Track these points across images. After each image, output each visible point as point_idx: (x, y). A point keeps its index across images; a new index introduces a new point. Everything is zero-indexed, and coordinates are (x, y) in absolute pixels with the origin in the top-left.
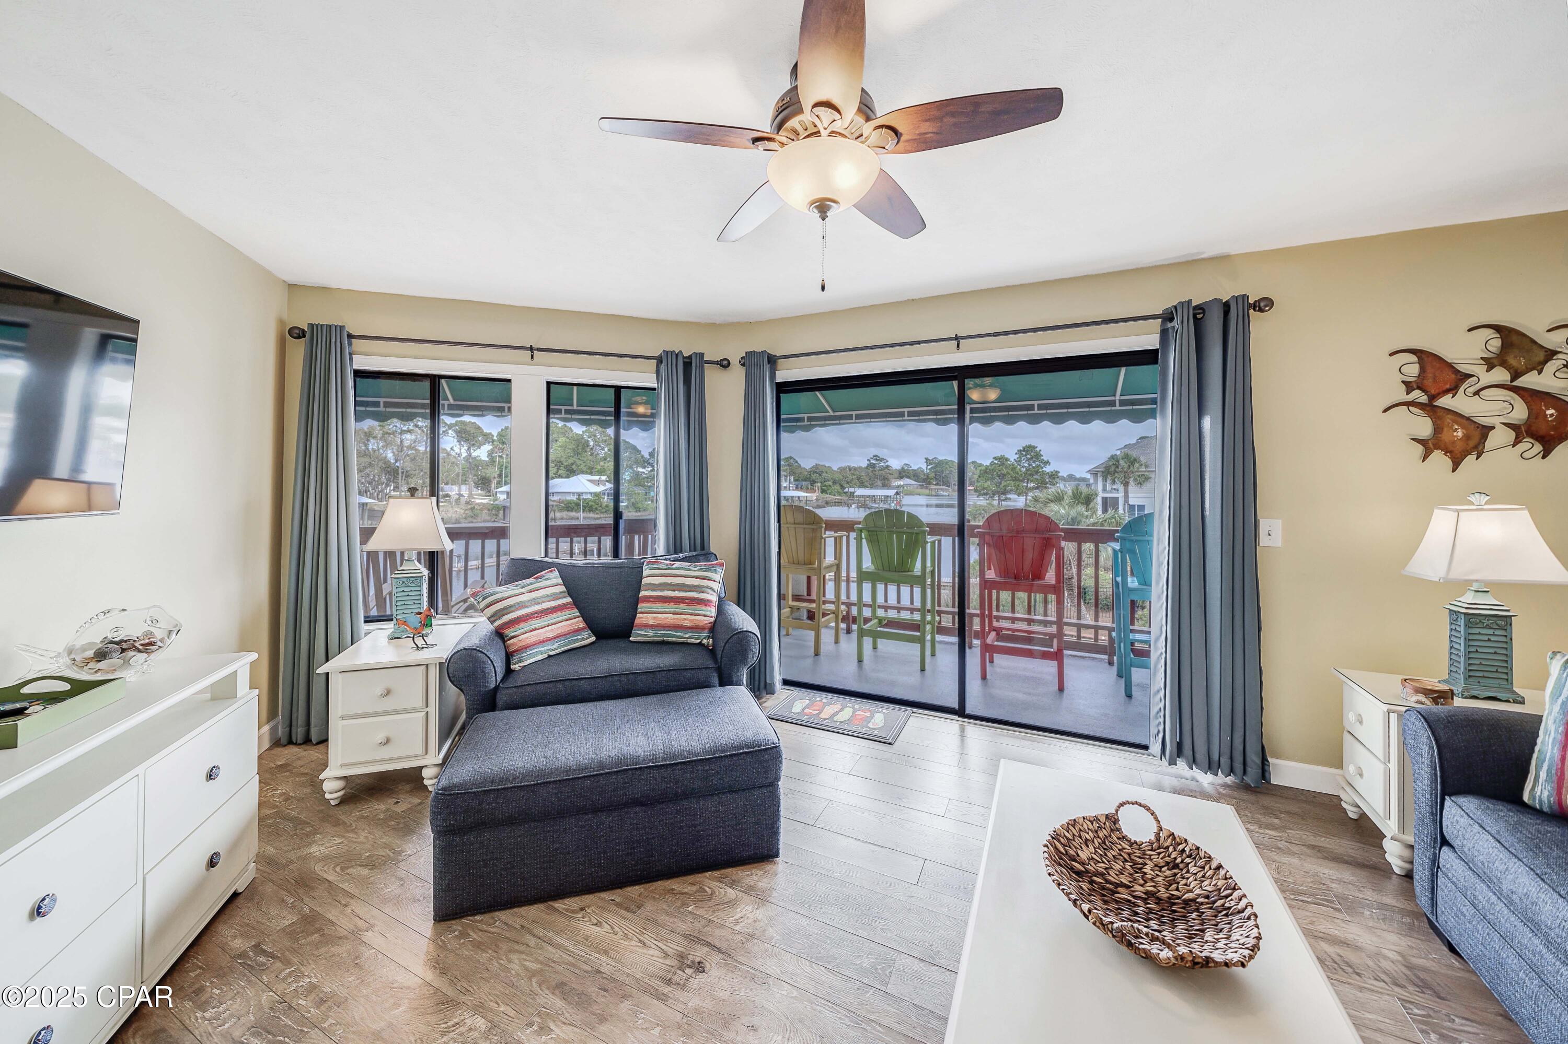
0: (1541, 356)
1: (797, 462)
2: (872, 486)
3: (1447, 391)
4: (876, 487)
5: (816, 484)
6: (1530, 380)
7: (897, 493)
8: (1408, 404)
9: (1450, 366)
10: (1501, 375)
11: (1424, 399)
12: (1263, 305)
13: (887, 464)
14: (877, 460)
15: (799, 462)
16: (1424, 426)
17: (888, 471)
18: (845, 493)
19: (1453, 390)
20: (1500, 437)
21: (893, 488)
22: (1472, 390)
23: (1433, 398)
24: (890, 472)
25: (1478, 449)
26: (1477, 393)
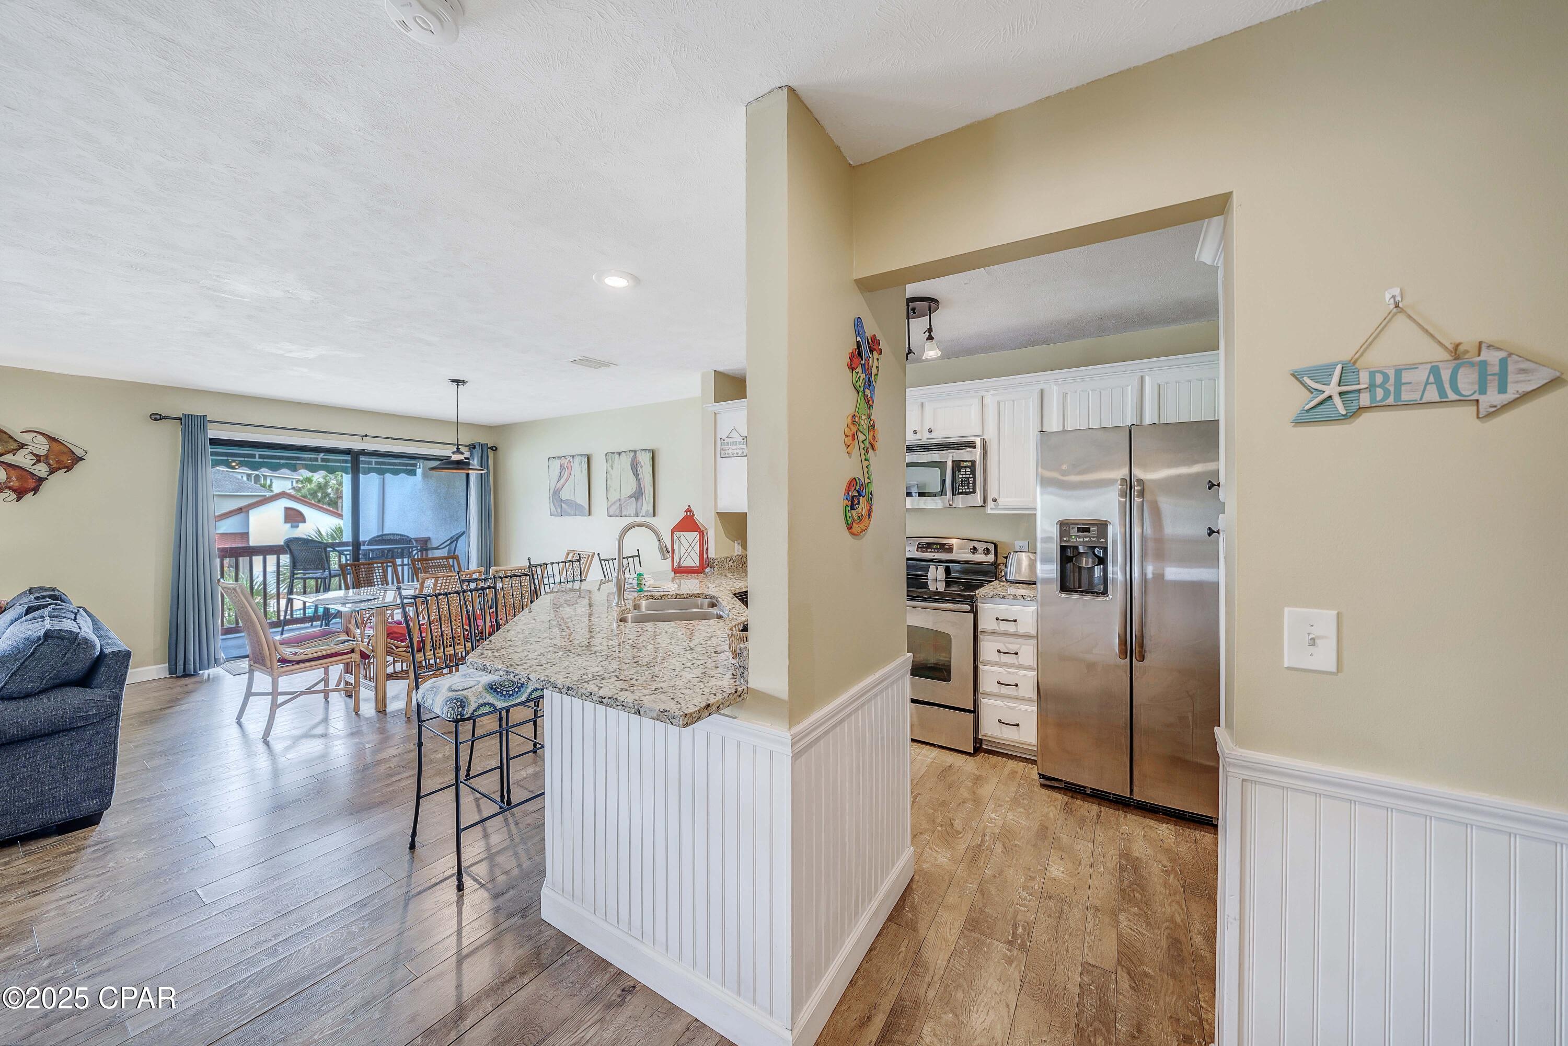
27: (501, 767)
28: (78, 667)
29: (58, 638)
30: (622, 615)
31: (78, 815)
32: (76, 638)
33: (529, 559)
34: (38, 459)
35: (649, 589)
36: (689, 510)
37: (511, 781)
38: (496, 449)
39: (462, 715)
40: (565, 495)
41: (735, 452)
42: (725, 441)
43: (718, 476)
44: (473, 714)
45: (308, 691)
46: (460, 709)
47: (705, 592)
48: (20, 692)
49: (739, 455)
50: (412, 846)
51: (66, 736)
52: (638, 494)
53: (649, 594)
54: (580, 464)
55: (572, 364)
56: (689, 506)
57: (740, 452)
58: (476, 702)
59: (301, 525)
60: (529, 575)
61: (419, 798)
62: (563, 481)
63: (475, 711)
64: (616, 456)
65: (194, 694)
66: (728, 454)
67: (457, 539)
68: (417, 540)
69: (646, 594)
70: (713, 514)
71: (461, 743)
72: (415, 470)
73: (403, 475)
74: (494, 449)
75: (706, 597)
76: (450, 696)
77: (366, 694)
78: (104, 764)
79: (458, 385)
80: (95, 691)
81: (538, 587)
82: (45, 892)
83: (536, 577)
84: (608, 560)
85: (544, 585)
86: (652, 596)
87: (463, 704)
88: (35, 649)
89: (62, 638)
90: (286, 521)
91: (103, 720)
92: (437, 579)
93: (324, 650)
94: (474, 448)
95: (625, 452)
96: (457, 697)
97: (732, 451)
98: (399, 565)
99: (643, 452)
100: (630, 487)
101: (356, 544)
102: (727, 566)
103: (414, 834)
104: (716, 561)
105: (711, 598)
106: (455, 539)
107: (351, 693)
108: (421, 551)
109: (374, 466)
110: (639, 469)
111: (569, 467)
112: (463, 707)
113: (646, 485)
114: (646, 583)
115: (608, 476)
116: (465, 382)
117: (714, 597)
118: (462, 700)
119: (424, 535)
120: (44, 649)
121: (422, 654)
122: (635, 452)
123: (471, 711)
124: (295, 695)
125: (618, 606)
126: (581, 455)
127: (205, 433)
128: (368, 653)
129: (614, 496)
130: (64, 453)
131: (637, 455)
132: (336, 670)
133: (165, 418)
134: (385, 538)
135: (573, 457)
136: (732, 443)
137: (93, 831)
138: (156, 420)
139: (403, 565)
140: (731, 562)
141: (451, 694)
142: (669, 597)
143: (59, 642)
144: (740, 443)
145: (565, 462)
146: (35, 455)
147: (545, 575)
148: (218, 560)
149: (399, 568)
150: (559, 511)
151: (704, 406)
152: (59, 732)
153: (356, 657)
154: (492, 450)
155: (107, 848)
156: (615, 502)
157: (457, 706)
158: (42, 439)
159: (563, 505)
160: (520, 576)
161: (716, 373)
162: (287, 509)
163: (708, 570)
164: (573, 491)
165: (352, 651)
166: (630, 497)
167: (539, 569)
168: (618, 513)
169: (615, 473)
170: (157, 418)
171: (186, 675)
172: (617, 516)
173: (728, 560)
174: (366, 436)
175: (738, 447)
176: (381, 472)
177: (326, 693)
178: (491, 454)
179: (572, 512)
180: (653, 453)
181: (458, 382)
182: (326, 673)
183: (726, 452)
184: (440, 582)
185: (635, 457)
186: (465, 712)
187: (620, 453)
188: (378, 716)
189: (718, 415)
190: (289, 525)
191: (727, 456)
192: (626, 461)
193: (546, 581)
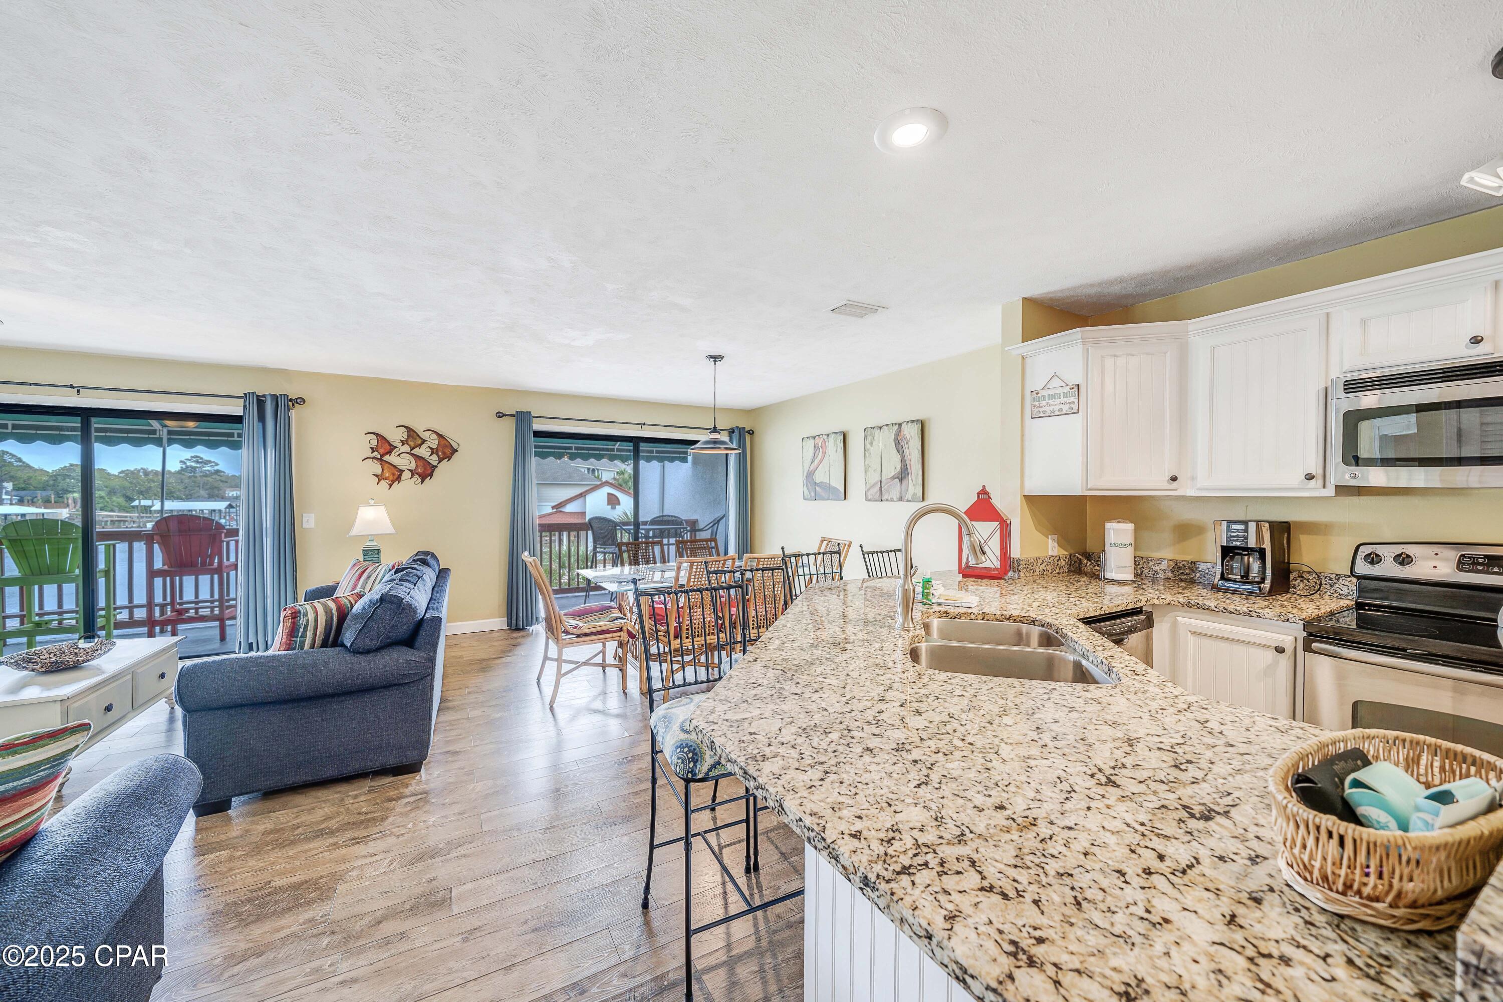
0: (420, 442)
1: (20, 460)
2: (189, 498)
3: (387, 453)
4: (199, 499)
5: (70, 496)
6: (416, 451)
7: (230, 506)
8: (374, 458)
9: (388, 442)
10: (406, 448)
11: (379, 456)
12: (300, 401)
13: (216, 468)
14: (197, 462)
15: (24, 460)
16: (378, 469)
17: (218, 478)
18: (133, 507)
19: (389, 452)
20: (406, 475)
21: (223, 498)
22: (398, 453)
23: (382, 456)
24: (223, 479)
25: (399, 479)
26: (399, 455)
27: (747, 821)
28: (403, 630)
29: (390, 602)
30: (911, 644)
31: (406, 761)
32: (401, 603)
33: (783, 548)
34: (433, 451)
35: (939, 601)
36: (984, 492)
37: (759, 828)
38: (753, 432)
39: (692, 772)
40: (819, 477)
41: (1056, 408)
42: (1040, 395)
43: (1027, 443)
44: (707, 774)
45: (587, 663)
46: (692, 765)
47: (1033, 615)
48: (363, 648)
49: (1064, 412)
50: (645, 905)
51: (397, 689)
52: (903, 474)
53: (943, 610)
54: (835, 443)
55: (833, 315)
56: (984, 487)
57: (1065, 408)
58: (711, 757)
59: (617, 507)
60: (782, 569)
61: (652, 847)
62: (817, 461)
63: (710, 770)
64: (877, 431)
65: (518, 647)
66: (1044, 412)
67: (719, 521)
68: (687, 521)
69: (937, 608)
70: (1018, 500)
71: (693, 811)
72: (687, 458)
73: (677, 462)
74: (751, 433)
75: (1033, 622)
76: (681, 740)
77: (632, 672)
78: (422, 719)
79: (715, 361)
80: (416, 652)
81: (791, 578)
82: (362, 842)
83: (789, 566)
84: (872, 553)
85: (798, 576)
86: (946, 613)
87: (696, 757)
88: (375, 610)
89: (391, 602)
90: (608, 505)
91: (422, 679)
92: (692, 563)
93: (598, 626)
94: (733, 432)
95: (887, 425)
96: (690, 743)
97: (1051, 408)
98: (666, 545)
99: (910, 424)
100: (893, 465)
101: (637, 524)
102: (1037, 570)
103: (647, 889)
104: (1023, 563)
105: (1042, 626)
106: (717, 522)
107: (622, 669)
108: (691, 531)
109: (655, 454)
110: (904, 444)
111: (824, 446)
112: (695, 762)
113: (913, 463)
114: (934, 592)
115: (867, 455)
116: (722, 357)
117: (1050, 625)
118: (694, 749)
119: (694, 517)
120: (380, 611)
121: (679, 641)
122: (900, 424)
123: (705, 769)
124: (579, 665)
125: (905, 629)
126: (837, 433)
127: (530, 426)
128: (634, 633)
129: (874, 478)
130: (446, 446)
131: (902, 428)
132: (612, 646)
133: (506, 415)
134: (665, 518)
135: (828, 435)
136: (1051, 397)
137: (414, 778)
138: (499, 417)
139: (669, 544)
140: (1044, 565)
141: (684, 736)
142: (973, 616)
143: (390, 606)
144: (1066, 395)
145: (819, 441)
146: (431, 448)
147: (800, 564)
148: (538, 534)
149: (666, 547)
150: (813, 494)
151: (1006, 349)
152: (390, 686)
153: (624, 635)
154: (749, 433)
155: (423, 797)
156: (873, 486)
157: (689, 759)
158: (434, 436)
159: (817, 488)
160: (772, 570)
161: (1025, 300)
162: (608, 494)
163: (1011, 574)
164: (827, 472)
165: (621, 630)
166: (893, 478)
167: (793, 559)
168: (877, 496)
169: (874, 451)
170: (500, 415)
171: (517, 629)
172: (877, 501)
173: (1040, 561)
174: (644, 424)
175: (1062, 400)
176: (661, 460)
177: (604, 666)
178: (748, 437)
179: (826, 496)
180: (923, 424)
181: (716, 358)
182: (604, 646)
183: (1041, 410)
184: (695, 567)
185: (900, 431)
186: (697, 771)
187: (881, 428)
188: (641, 697)
189: (1028, 361)
190: (610, 507)
191: (1042, 415)
192: (888, 436)
193: (800, 571)
